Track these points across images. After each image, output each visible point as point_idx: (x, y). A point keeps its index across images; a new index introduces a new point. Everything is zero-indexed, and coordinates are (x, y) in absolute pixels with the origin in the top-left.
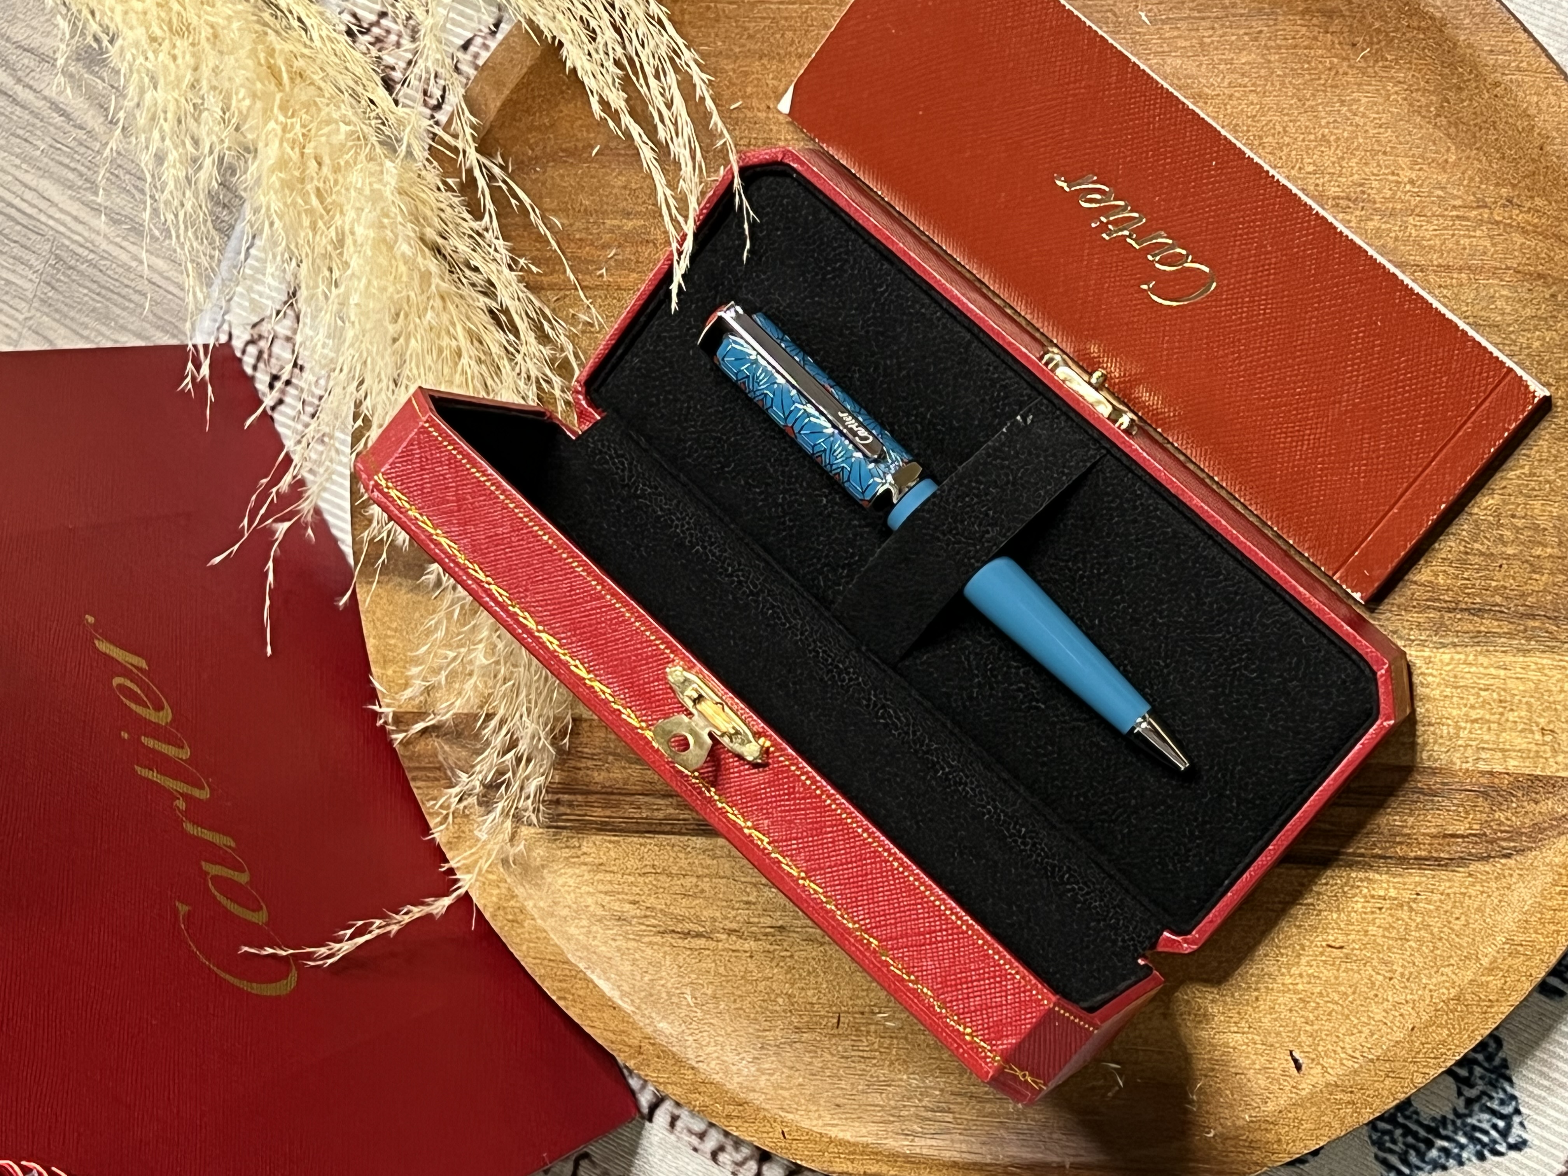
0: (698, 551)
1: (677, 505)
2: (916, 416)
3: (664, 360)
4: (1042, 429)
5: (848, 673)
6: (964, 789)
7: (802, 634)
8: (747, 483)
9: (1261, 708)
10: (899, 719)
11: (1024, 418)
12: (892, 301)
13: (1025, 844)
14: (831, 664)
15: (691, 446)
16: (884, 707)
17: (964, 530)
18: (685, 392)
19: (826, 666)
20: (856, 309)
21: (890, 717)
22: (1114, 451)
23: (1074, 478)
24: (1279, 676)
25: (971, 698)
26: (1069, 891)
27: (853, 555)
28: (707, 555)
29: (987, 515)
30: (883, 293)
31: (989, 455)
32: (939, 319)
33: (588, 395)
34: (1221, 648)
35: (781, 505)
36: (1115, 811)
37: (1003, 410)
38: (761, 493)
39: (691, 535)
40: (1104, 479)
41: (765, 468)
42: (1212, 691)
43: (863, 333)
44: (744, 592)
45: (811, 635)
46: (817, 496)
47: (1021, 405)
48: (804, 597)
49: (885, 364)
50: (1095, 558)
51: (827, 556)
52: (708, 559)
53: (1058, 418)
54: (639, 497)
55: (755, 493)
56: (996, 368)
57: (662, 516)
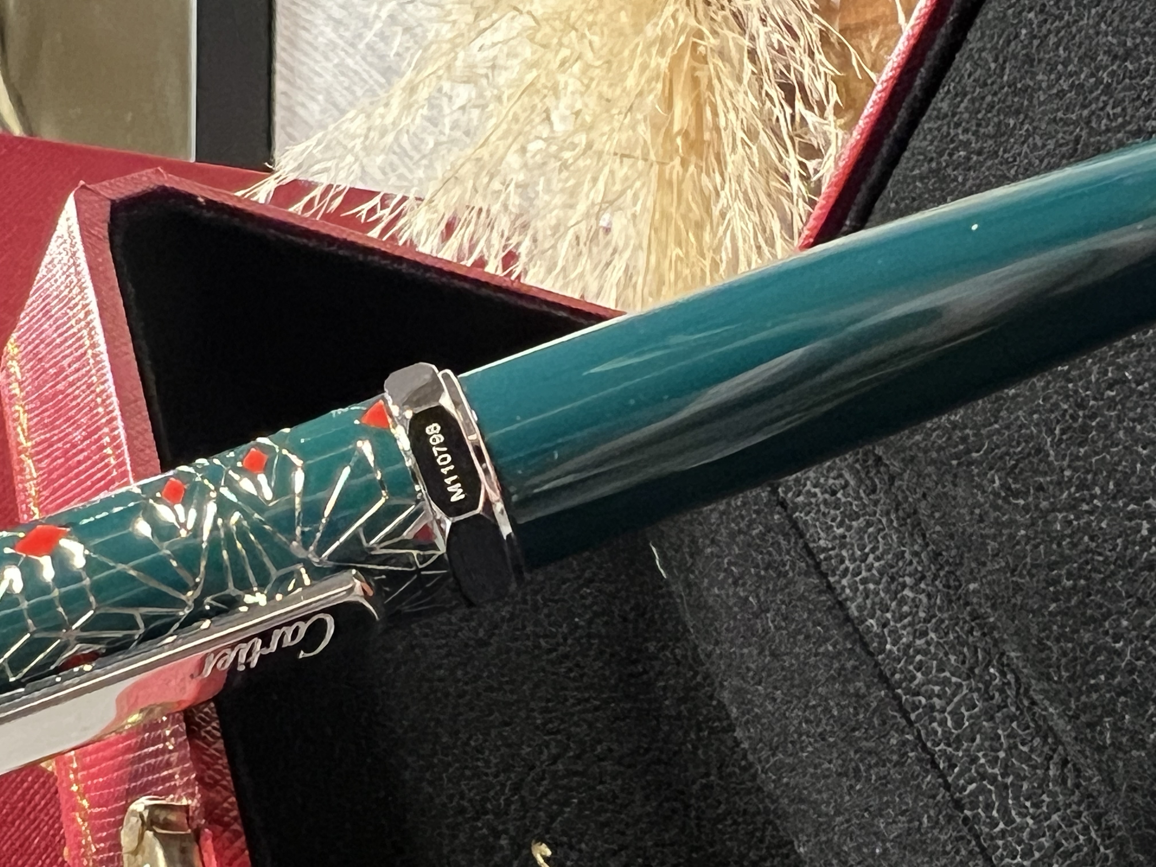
8: (1005, 486)
46: (1131, 516)
52: (882, 651)
57: (825, 550)
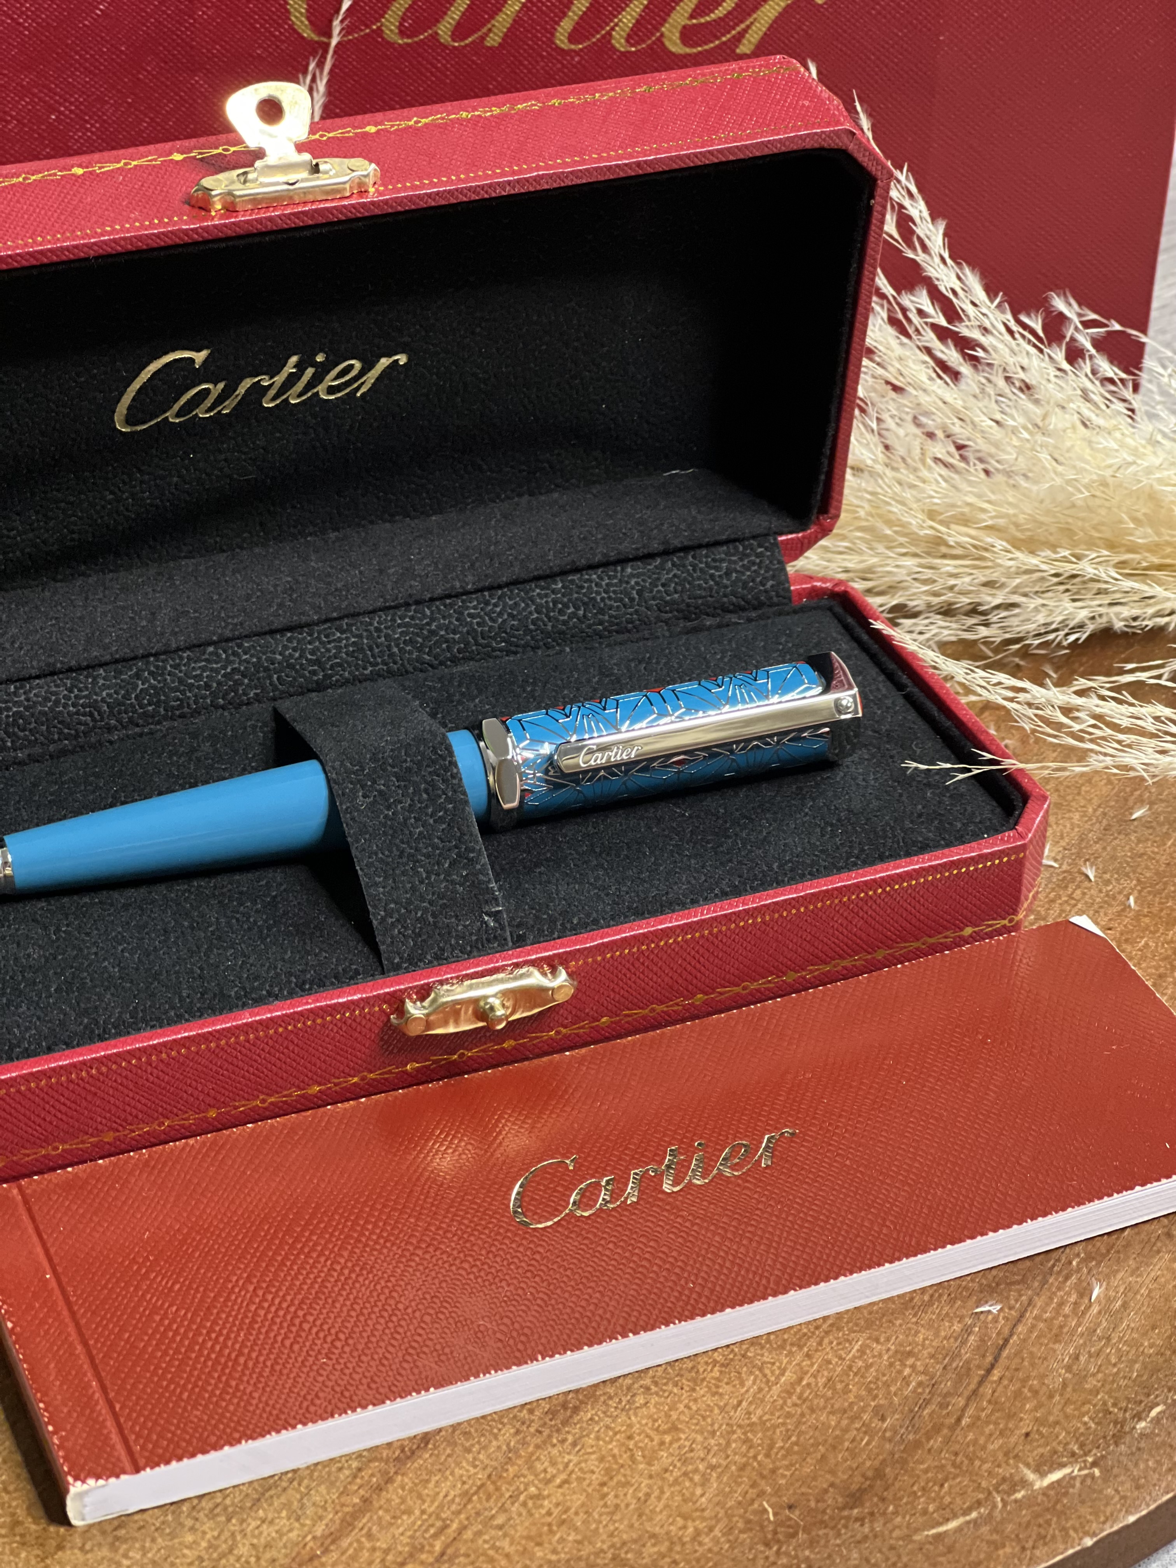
23: (376, 926)
31: (469, 850)
33: (831, 592)
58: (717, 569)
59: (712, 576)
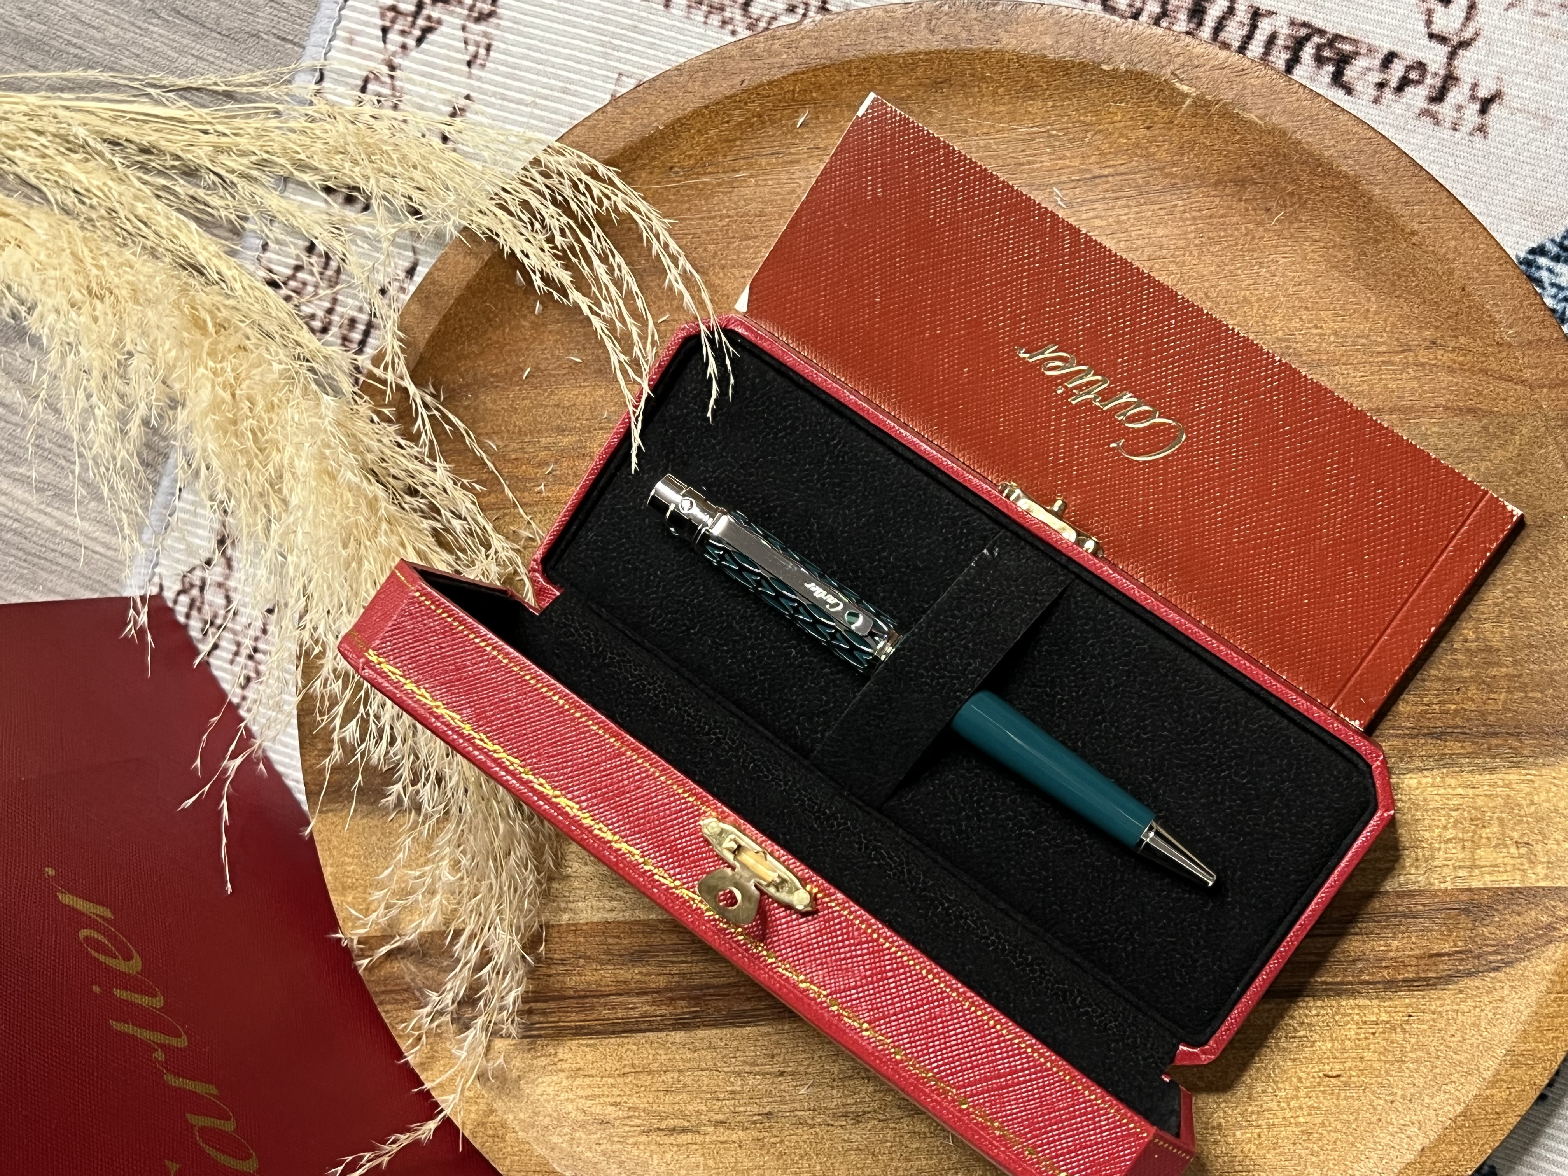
0: (673, 712)
1: (647, 671)
2: (879, 560)
3: (620, 532)
4: (1010, 560)
5: (836, 819)
6: (966, 923)
7: (786, 784)
8: (714, 642)
9: (1255, 813)
10: (891, 858)
11: (991, 551)
12: (847, 453)
13: (1033, 971)
14: (818, 811)
15: (654, 612)
16: (875, 848)
17: (946, 665)
18: (643, 561)
19: (814, 814)
20: (810, 464)
21: (883, 858)
22: (1084, 574)
23: (1048, 604)
24: (1271, 779)
25: (960, 832)
26: (1083, 1014)
27: (827, 703)
28: (683, 717)
29: (967, 648)
30: (836, 446)
31: (961, 590)
32: (895, 465)
33: (545, 573)
34: (1209, 757)
35: (751, 660)
36: (1117, 928)
37: (966, 546)
38: (728, 652)
39: (664, 698)
40: (1076, 603)
41: (730, 626)
42: (1202, 801)
43: (819, 486)
44: (724, 750)
45: (794, 784)
46: (785, 648)
47: (985, 539)
48: (780, 748)
49: (844, 514)
50: (1073, 681)
51: (802, 706)
53: (1023, 548)
54: (608, 665)
55: (723, 651)
56: (955, 507)
57: (634, 682)
58: (589, 635)
59: (596, 635)
